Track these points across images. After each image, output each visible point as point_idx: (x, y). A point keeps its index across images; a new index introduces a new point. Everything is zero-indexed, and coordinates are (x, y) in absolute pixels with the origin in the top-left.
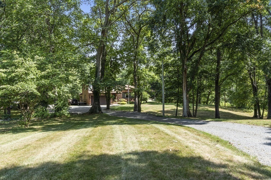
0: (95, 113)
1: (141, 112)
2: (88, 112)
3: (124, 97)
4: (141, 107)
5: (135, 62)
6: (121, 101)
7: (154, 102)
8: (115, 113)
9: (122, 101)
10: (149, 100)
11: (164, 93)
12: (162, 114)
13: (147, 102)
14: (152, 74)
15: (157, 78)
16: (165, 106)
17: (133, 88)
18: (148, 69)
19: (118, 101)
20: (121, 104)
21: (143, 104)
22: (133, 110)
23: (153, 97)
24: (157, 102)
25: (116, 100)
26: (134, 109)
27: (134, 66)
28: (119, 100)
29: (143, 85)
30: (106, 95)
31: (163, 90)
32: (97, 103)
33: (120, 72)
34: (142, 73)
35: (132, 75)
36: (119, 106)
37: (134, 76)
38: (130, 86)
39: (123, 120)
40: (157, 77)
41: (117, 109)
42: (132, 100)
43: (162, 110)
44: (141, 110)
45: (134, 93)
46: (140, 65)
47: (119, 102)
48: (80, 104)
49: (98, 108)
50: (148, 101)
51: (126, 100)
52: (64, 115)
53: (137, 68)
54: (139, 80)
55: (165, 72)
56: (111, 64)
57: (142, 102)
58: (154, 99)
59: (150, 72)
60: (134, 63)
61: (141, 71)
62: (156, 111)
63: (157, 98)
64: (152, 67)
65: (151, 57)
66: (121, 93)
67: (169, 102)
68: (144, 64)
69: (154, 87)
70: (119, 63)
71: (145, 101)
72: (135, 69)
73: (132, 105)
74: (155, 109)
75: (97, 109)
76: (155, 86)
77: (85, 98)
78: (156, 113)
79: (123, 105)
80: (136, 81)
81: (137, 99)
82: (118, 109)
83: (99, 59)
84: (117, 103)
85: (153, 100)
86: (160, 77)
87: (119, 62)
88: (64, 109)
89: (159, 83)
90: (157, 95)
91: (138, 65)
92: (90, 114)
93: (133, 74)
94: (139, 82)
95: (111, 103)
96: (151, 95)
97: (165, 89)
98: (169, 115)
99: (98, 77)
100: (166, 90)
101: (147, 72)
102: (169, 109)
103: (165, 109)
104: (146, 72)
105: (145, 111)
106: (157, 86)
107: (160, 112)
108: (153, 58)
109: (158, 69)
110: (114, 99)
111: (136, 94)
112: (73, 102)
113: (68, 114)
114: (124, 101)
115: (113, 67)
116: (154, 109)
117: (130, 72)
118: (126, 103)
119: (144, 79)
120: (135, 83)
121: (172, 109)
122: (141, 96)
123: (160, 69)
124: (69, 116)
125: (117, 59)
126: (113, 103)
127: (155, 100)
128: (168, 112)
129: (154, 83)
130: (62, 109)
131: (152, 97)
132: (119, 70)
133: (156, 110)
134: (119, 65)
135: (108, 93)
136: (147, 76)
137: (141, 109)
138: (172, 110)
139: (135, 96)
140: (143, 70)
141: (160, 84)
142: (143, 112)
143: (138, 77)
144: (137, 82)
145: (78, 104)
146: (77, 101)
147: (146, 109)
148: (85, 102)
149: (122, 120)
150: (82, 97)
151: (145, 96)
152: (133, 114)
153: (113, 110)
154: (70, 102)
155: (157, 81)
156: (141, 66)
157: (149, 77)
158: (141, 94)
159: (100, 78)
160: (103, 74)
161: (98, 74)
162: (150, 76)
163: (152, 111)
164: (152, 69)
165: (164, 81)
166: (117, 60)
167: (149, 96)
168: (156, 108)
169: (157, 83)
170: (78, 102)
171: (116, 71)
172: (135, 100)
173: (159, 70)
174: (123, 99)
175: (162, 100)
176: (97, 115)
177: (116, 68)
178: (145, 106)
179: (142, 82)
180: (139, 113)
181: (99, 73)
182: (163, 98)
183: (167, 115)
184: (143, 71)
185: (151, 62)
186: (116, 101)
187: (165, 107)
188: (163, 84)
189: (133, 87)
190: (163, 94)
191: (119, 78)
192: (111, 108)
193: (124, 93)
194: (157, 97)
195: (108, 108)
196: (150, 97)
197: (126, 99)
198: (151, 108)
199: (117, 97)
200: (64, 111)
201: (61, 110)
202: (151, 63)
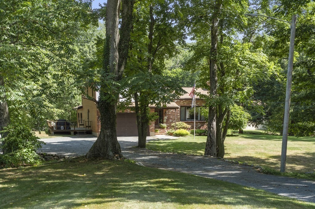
0: (103, 159)
1: (225, 156)
2: (86, 156)
3: (183, 118)
4: (225, 145)
5: (216, 24)
6: (177, 128)
7: (261, 131)
8: (156, 159)
9: (179, 129)
10: (249, 128)
11: (288, 109)
12: (279, 165)
13: (241, 132)
14: (261, 57)
15: (274, 70)
16: (290, 144)
17: (205, 96)
18: (251, 44)
19: (170, 127)
20: (177, 135)
21: (231, 138)
22: (203, 152)
23: (258, 119)
24: (269, 133)
25: (164, 125)
26: (206, 149)
27: (212, 34)
28: (173, 124)
29: (233, 88)
30: (137, 112)
31: (286, 103)
32: (108, 132)
33: (174, 53)
34: (232, 54)
35: (204, 61)
36: (169, 140)
37: (212, 62)
38: (200, 90)
39: (170, 180)
40: (272, 67)
41: (163, 149)
42: (203, 125)
43: (280, 154)
44: (224, 151)
45: (207, 110)
46: (228, 33)
47: (170, 131)
48: (76, 134)
49: (110, 144)
50: (244, 130)
51: (189, 126)
52: (25, 160)
53: (221, 40)
54: (224, 74)
55: (299, 52)
56: (151, 29)
57: (229, 132)
58: (263, 124)
59: (256, 51)
60: (212, 27)
61: (228, 49)
62: (263, 157)
63: (269, 122)
64: (263, 38)
65: (261, 9)
66: (178, 108)
67: (301, 135)
68: (241, 28)
69: (263, 95)
70: (173, 26)
71: (238, 130)
72: (213, 44)
73: (203, 140)
74: (263, 151)
75: (110, 148)
76: (268, 91)
77: (88, 118)
78: (263, 161)
79: (181, 137)
80: (214, 78)
81: (215, 123)
82: (167, 146)
83: (113, 13)
84: (167, 131)
85: (260, 126)
86: (283, 66)
87: (174, 24)
88: (25, 147)
89: (278, 82)
90: (271, 115)
91: (224, 32)
92: (92, 160)
93: (209, 58)
94: (222, 80)
95: (151, 133)
96: (253, 115)
97: (293, 100)
98: (298, 167)
99: (110, 64)
100: (296, 101)
101: (248, 52)
102: (299, 152)
103: (289, 153)
104: (243, 53)
105: (234, 155)
106: (273, 91)
107: (272, 160)
108: (268, 13)
109: (277, 43)
110: (160, 122)
111: (213, 110)
112: (58, 128)
113: (35, 158)
114: (184, 128)
115: (156, 37)
116: (259, 151)
117: (199, 52)
118: (188, 132)
119: (238, 71)
120: (213, 81)
121: (308, 154)
122: (225, 116)
123: (283, 41)
124: (39, 163)
125: (167, 16)
126: (156, 131)
127: (263, 127)
128: (296, 159)
129: (264, 83)
130: (21, 146)
131: (256, 120)
132: (173, 45)
133: (265, 154)
134: (172, 31)
135: (142, 106)
136: (245, 62)
137: (224, 149)
138: (308, 156)
139: (210, 116)
140: (235, 46)
141: (280, 87)
142: (229, 157)
143: (222, 64)
144: (216, 78)
145: (72, 133)
146: (68, 124)
147: (239, 149)
148: (89, 127)
149: (167, 180)
150: (81, 114)
151: (238, 116)
152: (201, 163)
153: (154, 149)
154: (53, 127)
155: (273, 77)
156: (233, 34)
157: (250, 66)
158: (228, 110)
159: (116, 67)
160: (124, 57)
161: (111, 55)
162: (255, 62)
163: (252, 156)
164: (263, 43)
165: (290, 77)
166: (169, 19)
167: (249, 116)
168: (265, 149)
169: (272, 84)
170: (72, 128)
171: (164, 49)
172: (210, 126)
173: (280, 44)
174: (180, 122)
175: (282, 128)
176: (107, 163)
177: (165, 40)
178: (236, 142)
179: (230, 79)
180: (218, 161)
181: (114, 52)
182: (285, 125)
183: (291, 167)
184: (236, 49)
185: (260, 23)
186: (163, 128)
187: (288, 146)
188: (289, 84)
189: (205, 93)
190: (286, 114)
191: (175, 70)
192: (148, 145)
193: (185, 107)
194: (268, 119)
195: (142, 144)
196: (250, 120)
197: (188, 123)
198: (252, 149)
199: (166, 118)
200: (25, 150)
201: (17, 148)
202: (261, 25)
